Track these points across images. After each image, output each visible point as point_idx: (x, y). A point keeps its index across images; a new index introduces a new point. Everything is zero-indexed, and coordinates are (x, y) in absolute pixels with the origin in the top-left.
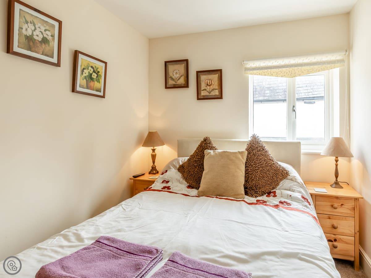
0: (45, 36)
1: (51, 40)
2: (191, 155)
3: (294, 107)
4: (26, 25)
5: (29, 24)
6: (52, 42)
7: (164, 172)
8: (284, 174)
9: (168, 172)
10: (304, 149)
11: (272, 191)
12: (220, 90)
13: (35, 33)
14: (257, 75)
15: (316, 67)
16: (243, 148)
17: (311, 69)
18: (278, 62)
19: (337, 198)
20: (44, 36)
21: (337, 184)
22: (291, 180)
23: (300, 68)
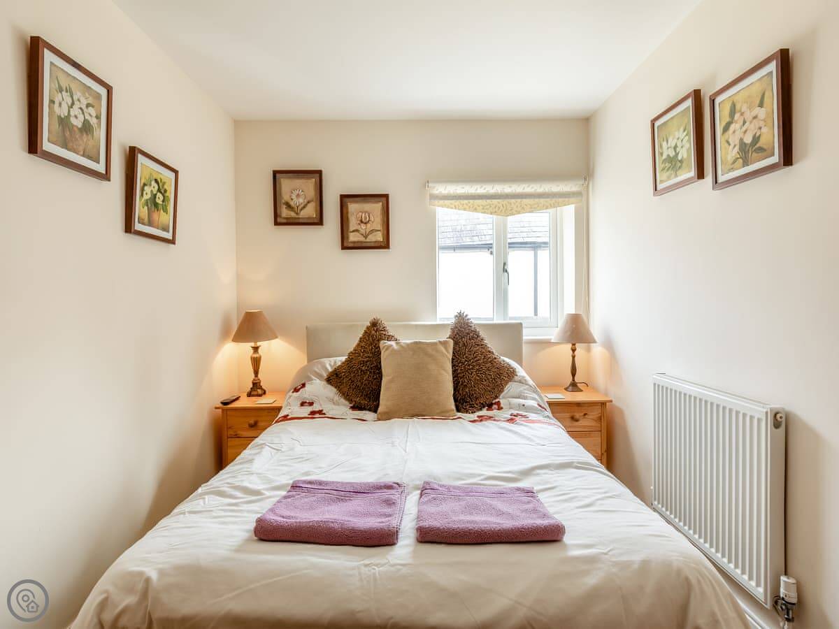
0: (88, 117)
1: (96, 125)
2: (351, 353)
3: (505, 264)
4: (60, 94)
5: (64, 93)
6: (98, 130)
7: (299, 387)
8: (510, 374)
9: (307, 385)
10: (527, 335)
11: (494, 402)
12: (385, 232)
13: (72, 113)
14: (452, 208)
15: (542, 200)
16: (445, 336)
17: (535, 204)
18: (485, 189)
19: (579, 404)
20: (86, 118)
21: (574, 386)
22: (520, 382)
23: (519, 200)
